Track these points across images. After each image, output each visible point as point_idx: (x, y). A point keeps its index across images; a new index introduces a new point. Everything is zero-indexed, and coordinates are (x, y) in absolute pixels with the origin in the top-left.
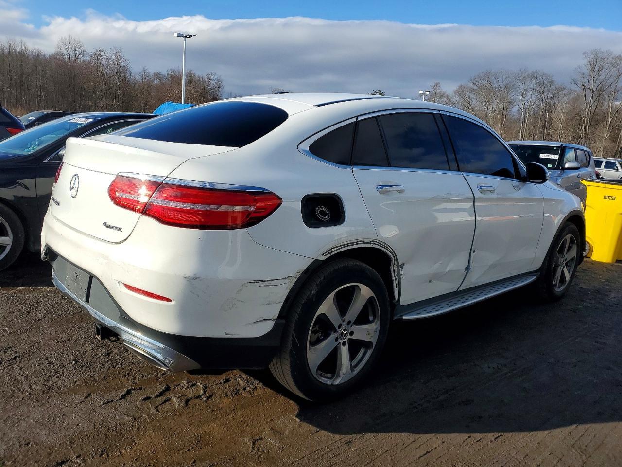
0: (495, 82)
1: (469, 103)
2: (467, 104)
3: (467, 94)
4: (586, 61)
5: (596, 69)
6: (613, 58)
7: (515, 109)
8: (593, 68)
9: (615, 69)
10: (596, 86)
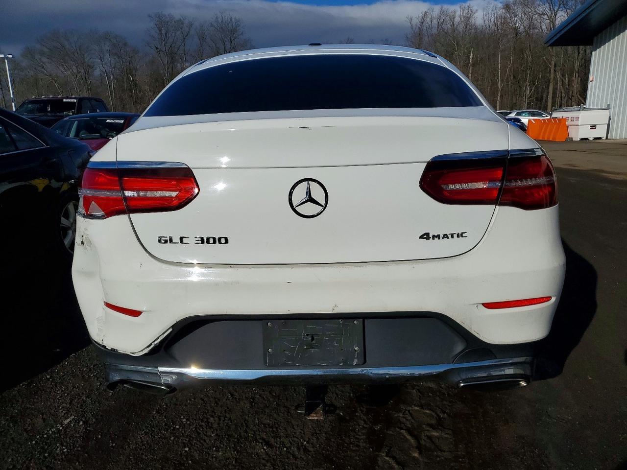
0: (66, 43)
1: (43, 67)
2: (40, 68)
3: (37, 57)
4: (152, 24)
5: (164, 32)
6: (175, 22)
7: (97, 73)
8: (160, 31)
9: (179, 32)
10: (167, 49)
